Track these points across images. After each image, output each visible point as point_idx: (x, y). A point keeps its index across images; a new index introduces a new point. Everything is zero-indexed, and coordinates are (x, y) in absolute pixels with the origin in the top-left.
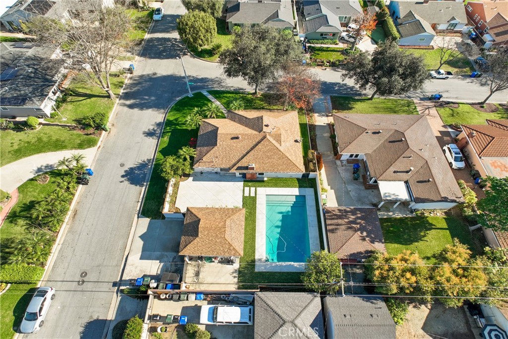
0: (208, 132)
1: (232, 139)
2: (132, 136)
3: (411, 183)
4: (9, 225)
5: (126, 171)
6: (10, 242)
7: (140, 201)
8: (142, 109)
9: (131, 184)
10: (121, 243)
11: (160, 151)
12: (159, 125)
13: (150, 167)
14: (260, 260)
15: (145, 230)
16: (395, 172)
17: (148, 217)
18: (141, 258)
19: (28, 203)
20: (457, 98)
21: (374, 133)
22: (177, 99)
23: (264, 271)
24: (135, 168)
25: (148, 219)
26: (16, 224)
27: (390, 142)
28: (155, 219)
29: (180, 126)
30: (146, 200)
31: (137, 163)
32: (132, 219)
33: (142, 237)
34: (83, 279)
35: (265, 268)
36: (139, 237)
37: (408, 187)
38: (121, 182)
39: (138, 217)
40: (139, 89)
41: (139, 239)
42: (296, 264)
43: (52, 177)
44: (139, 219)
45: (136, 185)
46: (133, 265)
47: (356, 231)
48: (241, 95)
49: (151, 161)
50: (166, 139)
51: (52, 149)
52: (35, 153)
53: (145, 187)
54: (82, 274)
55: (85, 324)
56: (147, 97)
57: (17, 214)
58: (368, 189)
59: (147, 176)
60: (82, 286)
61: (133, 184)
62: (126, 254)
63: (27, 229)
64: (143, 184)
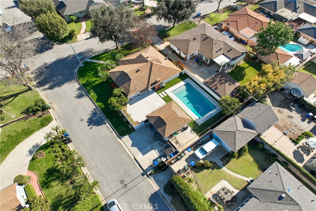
0: (118, 76)
1: (137, 72)
2: (70, 102)
3: (225, 53)
4: (48, 190)
5: (87, 122)
6: (59, 197)
7: (112, 131)
8: (59, 86)
9: (98, 126)
10: (124, 156)
11: (96, 101)
12: (79, 89)
13: (99, 112)
14: (197, 120)
15: (131, 142)
16: (216, 52)
17: (126, 135)
18: (143, 155)
19: (46, 172)
20: (206, 12)
21: (194, 40)
22: (76, 71)
23: (203, 123)
24: (91, 117)
25: (126, 136)
26: (52, 187)
27: (203, 41)
28: (130, 133)
29: (94, 84)
30: (116, 128)
31: (89, 115)
32: (118, 142)
33: (133, 145)
34: (124, 184)
35: (202, 121)
36: (131, 146)
37: (226, 56)
38: (91, 128)
39: (120, 139)
40: (45, 77)
41: (132, 147)
42: (212, 112)
43: (45, 150)
44: (121, 139)
45: (102, 125)
46: (142, 160)
47: (225, 83)
48: (110, 52)
49: (96, 109)
50: (92, 94)
51: (25, 136)
52: (16, 146)
53: (107, 123)
54: (121, 182)
55: (148, 200)
56: (55, 79)
57: (46, 182)
58: (209, 66)
59: (102, 117)
60: (127, 187)
61: (99, 126)
62: (133, 158)
63: (62, 184)
64: (105, 122)
